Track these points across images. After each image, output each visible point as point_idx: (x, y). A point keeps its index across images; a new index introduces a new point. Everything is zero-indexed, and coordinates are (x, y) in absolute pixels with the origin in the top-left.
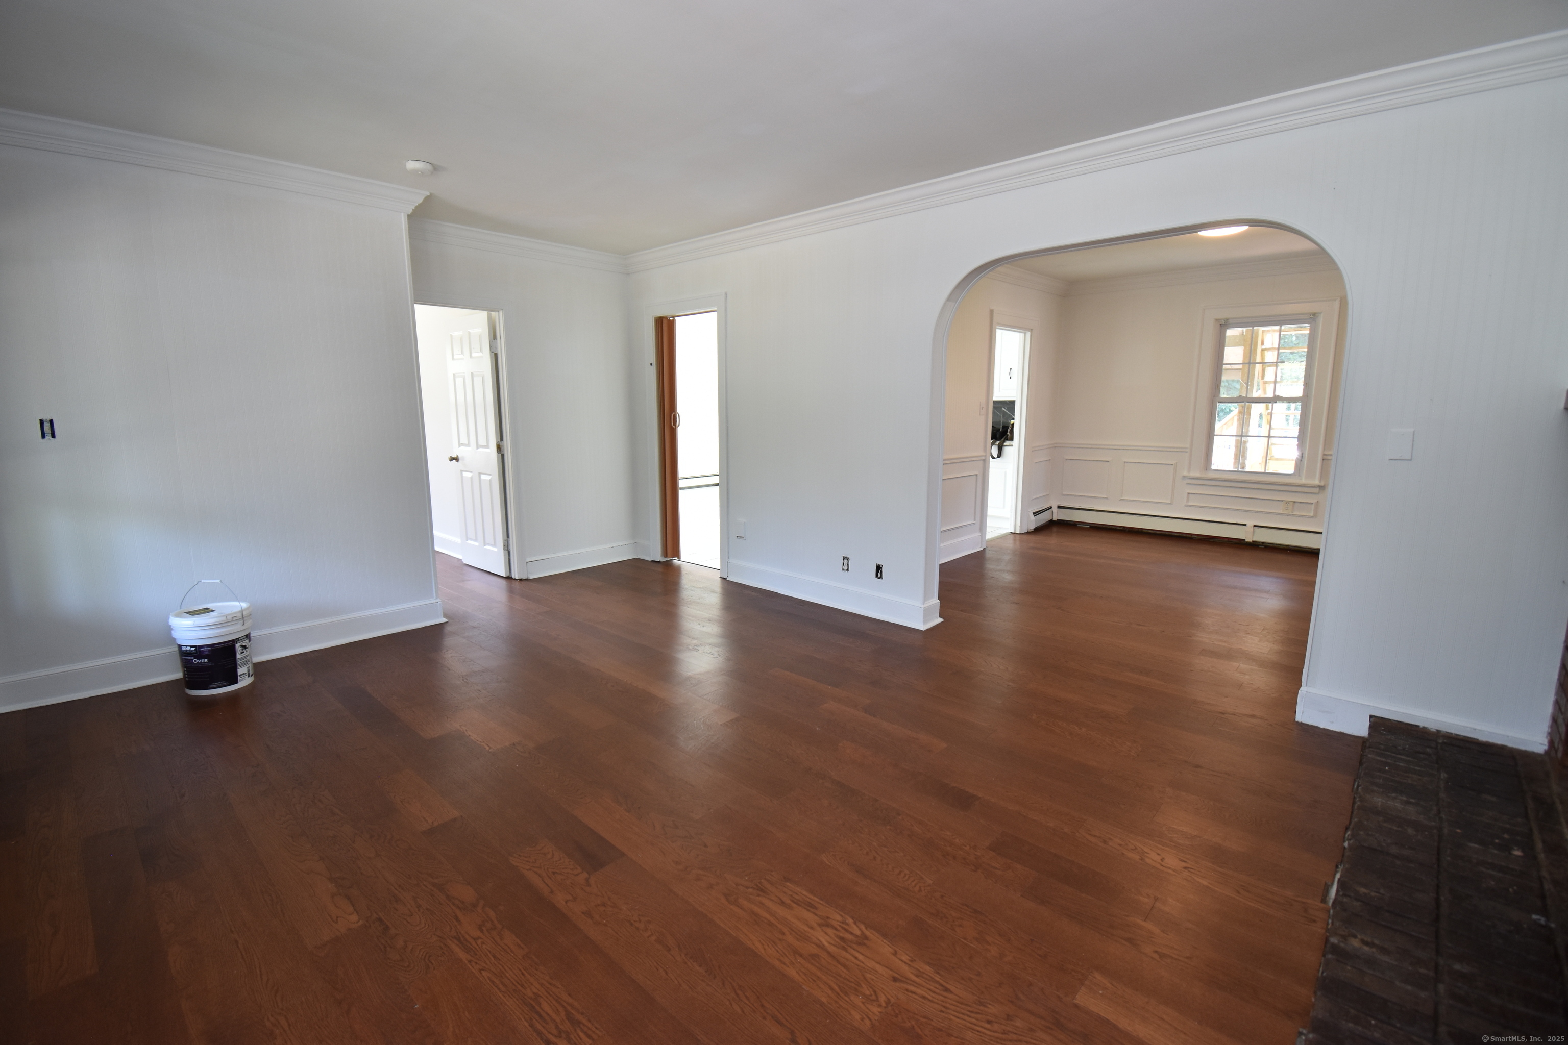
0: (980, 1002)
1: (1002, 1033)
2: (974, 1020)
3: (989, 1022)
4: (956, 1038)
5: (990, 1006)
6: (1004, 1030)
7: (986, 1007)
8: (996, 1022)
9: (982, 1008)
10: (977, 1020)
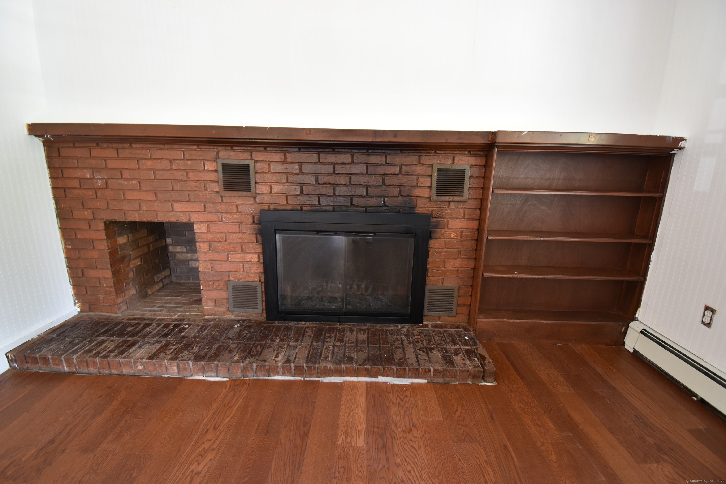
0: (402, 482)
1: (410, 464)
2: (415, 478)
3: (410, 472)
4: (432, 481)
5: (400, 477)
6: (408, 464)
7: (402, 478)
8: (407, 469)
9: (404, 479)
10: (413, 477)
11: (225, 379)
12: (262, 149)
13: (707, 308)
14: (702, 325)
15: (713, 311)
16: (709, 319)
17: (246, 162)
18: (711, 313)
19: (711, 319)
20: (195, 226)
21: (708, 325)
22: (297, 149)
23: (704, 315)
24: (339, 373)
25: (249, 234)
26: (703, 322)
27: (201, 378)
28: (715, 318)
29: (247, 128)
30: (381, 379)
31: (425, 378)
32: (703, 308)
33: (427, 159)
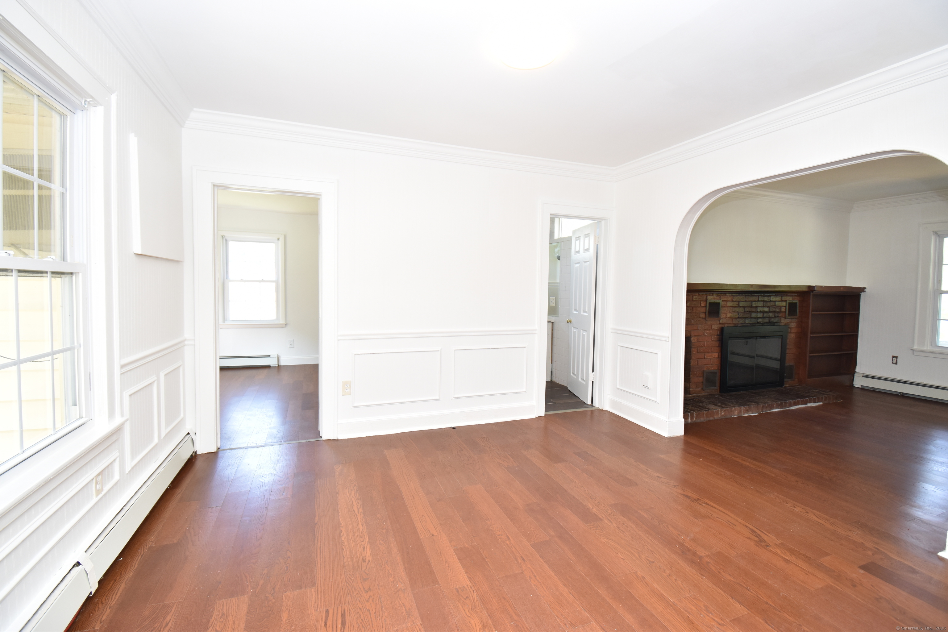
11: (757, 414)
12: (724, 294)
13: (893, 357)
14: (893, 364)
15: (897, 357)
16: (895, 361)
17: (718, 301)
18: (896, 359)
19: (896, 360)
20: (692, 339)
21: (896, 363)
22: (738, 294)
23: (893, 360)
24: (795, 404)
25: (716, 341)
26: (893, 363)
27: (747, 415)
28: (898, 360)
29: (730, 284)
30: (809, 405)
31: (821, 402)
32: (891, 357)
33: (784, 298)
